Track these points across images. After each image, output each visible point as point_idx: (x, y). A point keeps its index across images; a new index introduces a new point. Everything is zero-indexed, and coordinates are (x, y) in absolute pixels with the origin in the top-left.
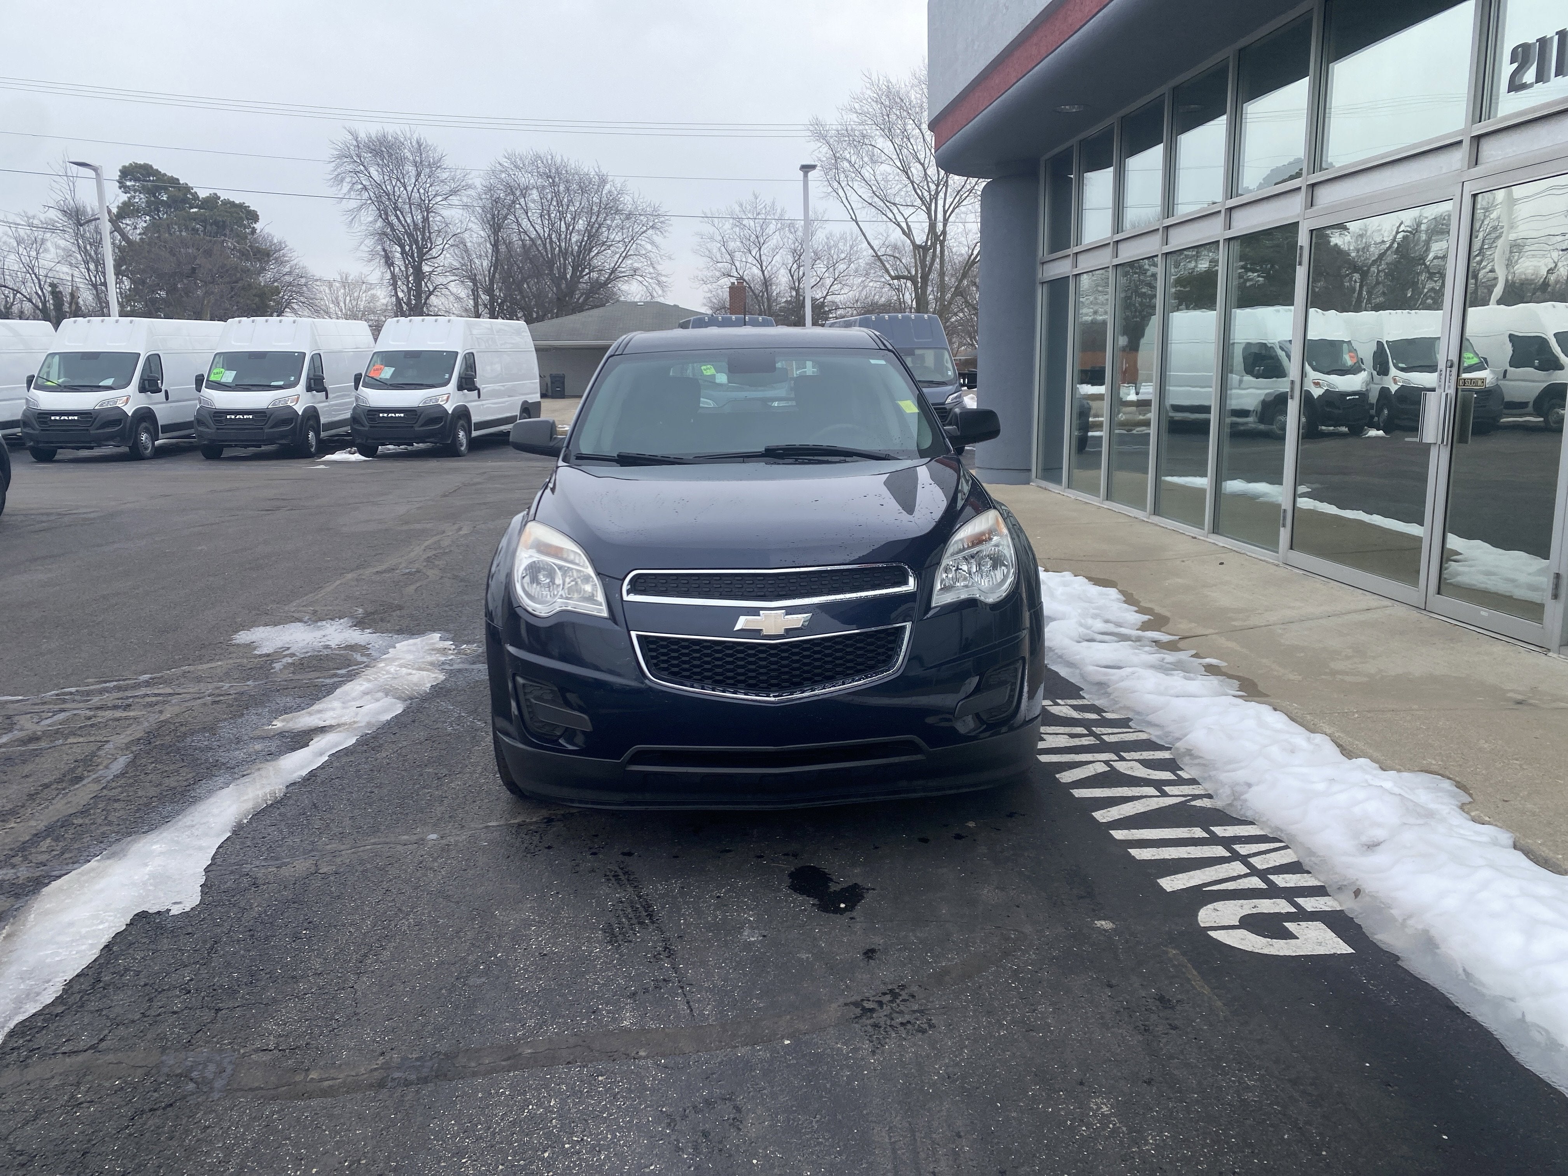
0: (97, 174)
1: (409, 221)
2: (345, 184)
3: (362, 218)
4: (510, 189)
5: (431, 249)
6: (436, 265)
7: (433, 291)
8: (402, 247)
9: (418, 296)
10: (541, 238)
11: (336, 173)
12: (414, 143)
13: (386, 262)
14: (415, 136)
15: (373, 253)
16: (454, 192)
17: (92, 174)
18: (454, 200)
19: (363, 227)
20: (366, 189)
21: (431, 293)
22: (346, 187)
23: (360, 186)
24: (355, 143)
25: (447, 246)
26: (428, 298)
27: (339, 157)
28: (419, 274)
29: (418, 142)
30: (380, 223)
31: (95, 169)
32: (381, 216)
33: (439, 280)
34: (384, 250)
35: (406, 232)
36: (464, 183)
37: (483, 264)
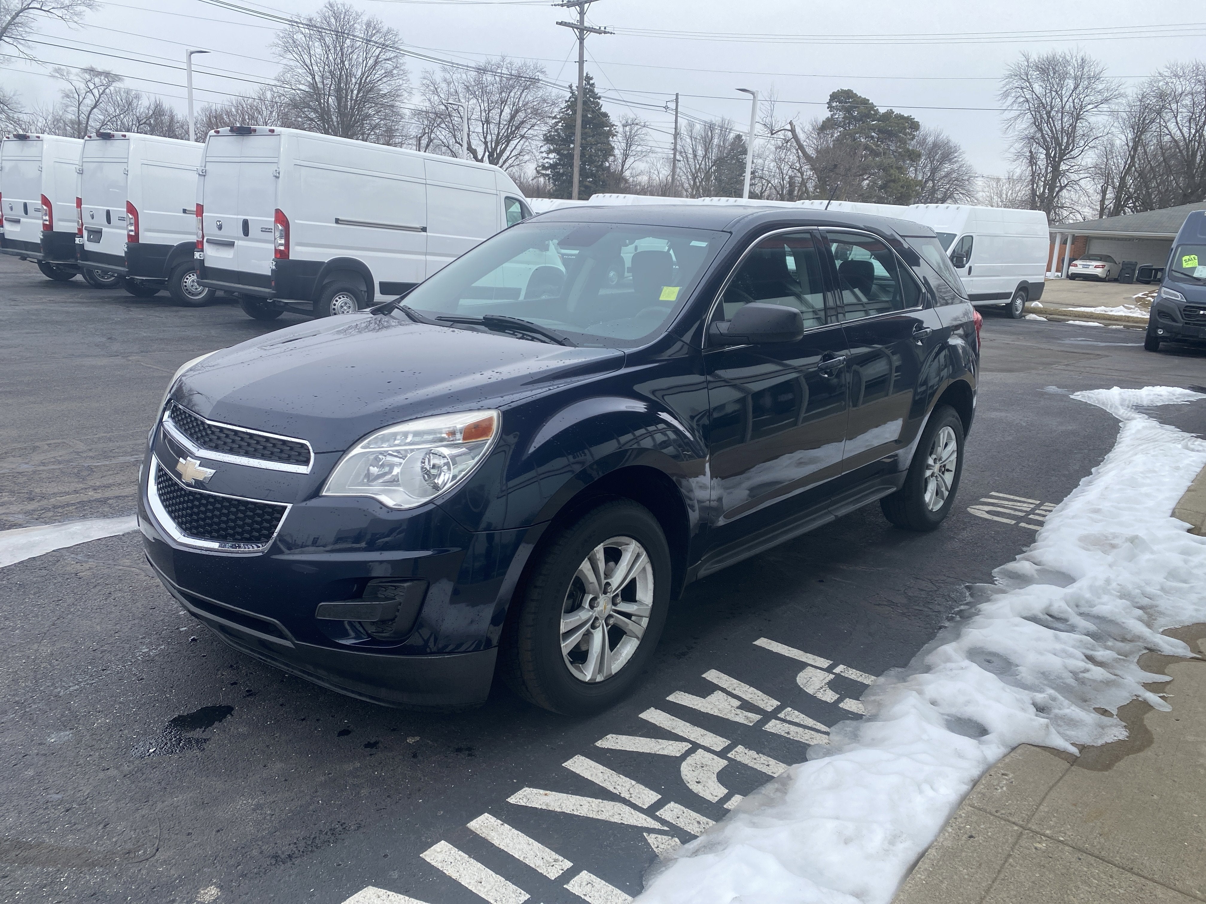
0: (754, 97)
1: (1058, 128)
2: (1009, 98)
3: (1017, 126)
4: (1162, 96)
5: (1072, 151)
6: (1073, 164)
7: (1066, 186)
8: (1047, 149)
9: (1051, 190)
10: (1185, 139)
11: (1005, 89)
12: (1079, 61)
13: (1030, 162)
14: (1082, 54)
15: (1019, 155)
16: (1106, 100)
17: (751, 97)
18: (1104, 107)
19: (1017, 133)
20: (1027, 101)
21: (1062, 188)
22: (1010, 100)
23: (1022, 99)
24: (1026, 63)
25: (1087, 147)
26: (1059, 191)
27: (1010, 76)
28: (1057, 173)
29: (1082, 59)
30: (1033, 129)
31: (753, 94)
32: (1035, 124)
33: (1074, 177)
34: (1031, 152)
35: (1053, 137)
36: (1117, 92)
37: (1119, 163)
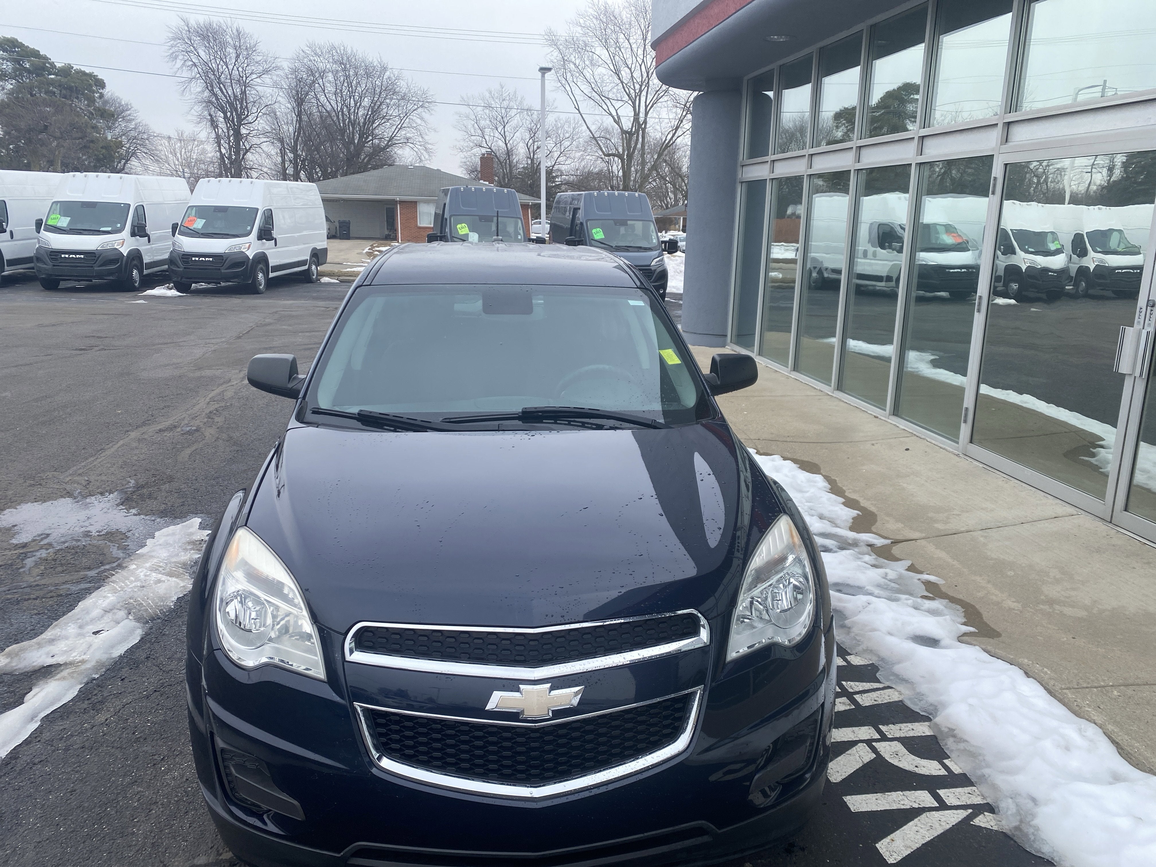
1: (230, 93)
2: (178, 61)
3: (192, 89)
4: (311, 72)
5: (247, 116)
6: (252, 129)
7: (250, 149)
8: (225, 113)
9: (237, 153)
10: (335, 111)
11: (171, 51)
12: (235, 31)
13: (212, 125)
14: (235, 26)
15: (201, 118)
16: (266, 72)
18: (267, 79)
19: (193, 96)
20: (196, 66)
21: (247, 151)
22: (179, 63)
23: (191, 63)
24: (186, 28)
25: (260, 114)
26: (245, 154)
27: (174, 39)
28: (238, 135)
29: (237, 31)
30: (207, 94)
32: (207, 88)
33: (255, 141)
34: (210, 115)
35: (228, 101)
36: (274, 65)
37: (289, 130)
